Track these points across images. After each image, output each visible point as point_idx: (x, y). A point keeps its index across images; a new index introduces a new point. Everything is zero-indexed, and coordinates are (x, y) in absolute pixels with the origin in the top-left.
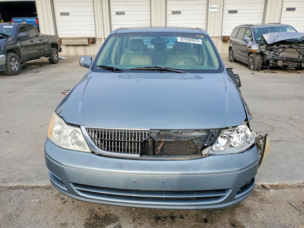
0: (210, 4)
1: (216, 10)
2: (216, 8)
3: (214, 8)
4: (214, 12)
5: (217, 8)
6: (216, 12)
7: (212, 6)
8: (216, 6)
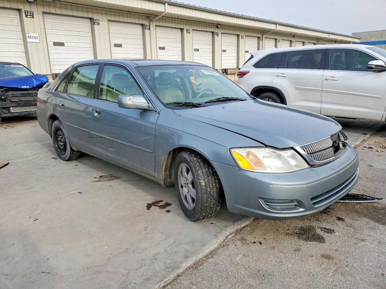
0: (26, 32)
1: (37, 41)
2: (36, 37)
3: (33, 37)
4: (35, 43)
5: (38, 38)
6: (38, 43)
7: (31, 35)
8: (36, 35)
